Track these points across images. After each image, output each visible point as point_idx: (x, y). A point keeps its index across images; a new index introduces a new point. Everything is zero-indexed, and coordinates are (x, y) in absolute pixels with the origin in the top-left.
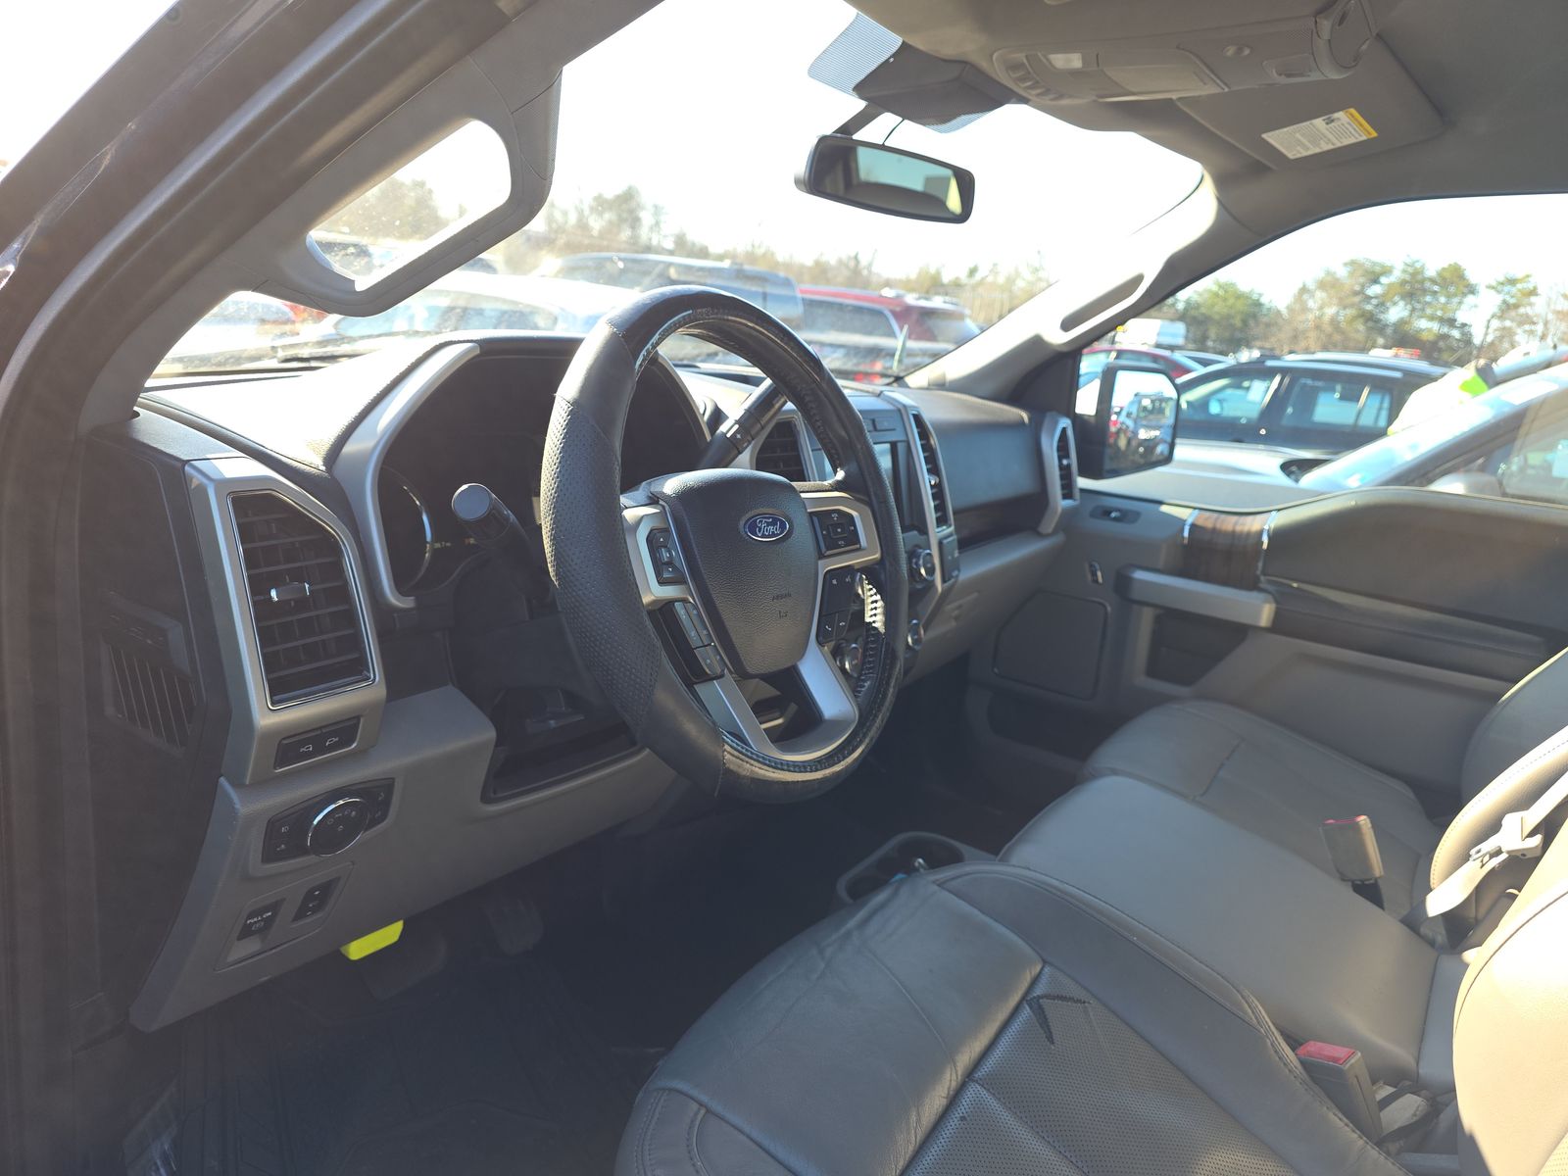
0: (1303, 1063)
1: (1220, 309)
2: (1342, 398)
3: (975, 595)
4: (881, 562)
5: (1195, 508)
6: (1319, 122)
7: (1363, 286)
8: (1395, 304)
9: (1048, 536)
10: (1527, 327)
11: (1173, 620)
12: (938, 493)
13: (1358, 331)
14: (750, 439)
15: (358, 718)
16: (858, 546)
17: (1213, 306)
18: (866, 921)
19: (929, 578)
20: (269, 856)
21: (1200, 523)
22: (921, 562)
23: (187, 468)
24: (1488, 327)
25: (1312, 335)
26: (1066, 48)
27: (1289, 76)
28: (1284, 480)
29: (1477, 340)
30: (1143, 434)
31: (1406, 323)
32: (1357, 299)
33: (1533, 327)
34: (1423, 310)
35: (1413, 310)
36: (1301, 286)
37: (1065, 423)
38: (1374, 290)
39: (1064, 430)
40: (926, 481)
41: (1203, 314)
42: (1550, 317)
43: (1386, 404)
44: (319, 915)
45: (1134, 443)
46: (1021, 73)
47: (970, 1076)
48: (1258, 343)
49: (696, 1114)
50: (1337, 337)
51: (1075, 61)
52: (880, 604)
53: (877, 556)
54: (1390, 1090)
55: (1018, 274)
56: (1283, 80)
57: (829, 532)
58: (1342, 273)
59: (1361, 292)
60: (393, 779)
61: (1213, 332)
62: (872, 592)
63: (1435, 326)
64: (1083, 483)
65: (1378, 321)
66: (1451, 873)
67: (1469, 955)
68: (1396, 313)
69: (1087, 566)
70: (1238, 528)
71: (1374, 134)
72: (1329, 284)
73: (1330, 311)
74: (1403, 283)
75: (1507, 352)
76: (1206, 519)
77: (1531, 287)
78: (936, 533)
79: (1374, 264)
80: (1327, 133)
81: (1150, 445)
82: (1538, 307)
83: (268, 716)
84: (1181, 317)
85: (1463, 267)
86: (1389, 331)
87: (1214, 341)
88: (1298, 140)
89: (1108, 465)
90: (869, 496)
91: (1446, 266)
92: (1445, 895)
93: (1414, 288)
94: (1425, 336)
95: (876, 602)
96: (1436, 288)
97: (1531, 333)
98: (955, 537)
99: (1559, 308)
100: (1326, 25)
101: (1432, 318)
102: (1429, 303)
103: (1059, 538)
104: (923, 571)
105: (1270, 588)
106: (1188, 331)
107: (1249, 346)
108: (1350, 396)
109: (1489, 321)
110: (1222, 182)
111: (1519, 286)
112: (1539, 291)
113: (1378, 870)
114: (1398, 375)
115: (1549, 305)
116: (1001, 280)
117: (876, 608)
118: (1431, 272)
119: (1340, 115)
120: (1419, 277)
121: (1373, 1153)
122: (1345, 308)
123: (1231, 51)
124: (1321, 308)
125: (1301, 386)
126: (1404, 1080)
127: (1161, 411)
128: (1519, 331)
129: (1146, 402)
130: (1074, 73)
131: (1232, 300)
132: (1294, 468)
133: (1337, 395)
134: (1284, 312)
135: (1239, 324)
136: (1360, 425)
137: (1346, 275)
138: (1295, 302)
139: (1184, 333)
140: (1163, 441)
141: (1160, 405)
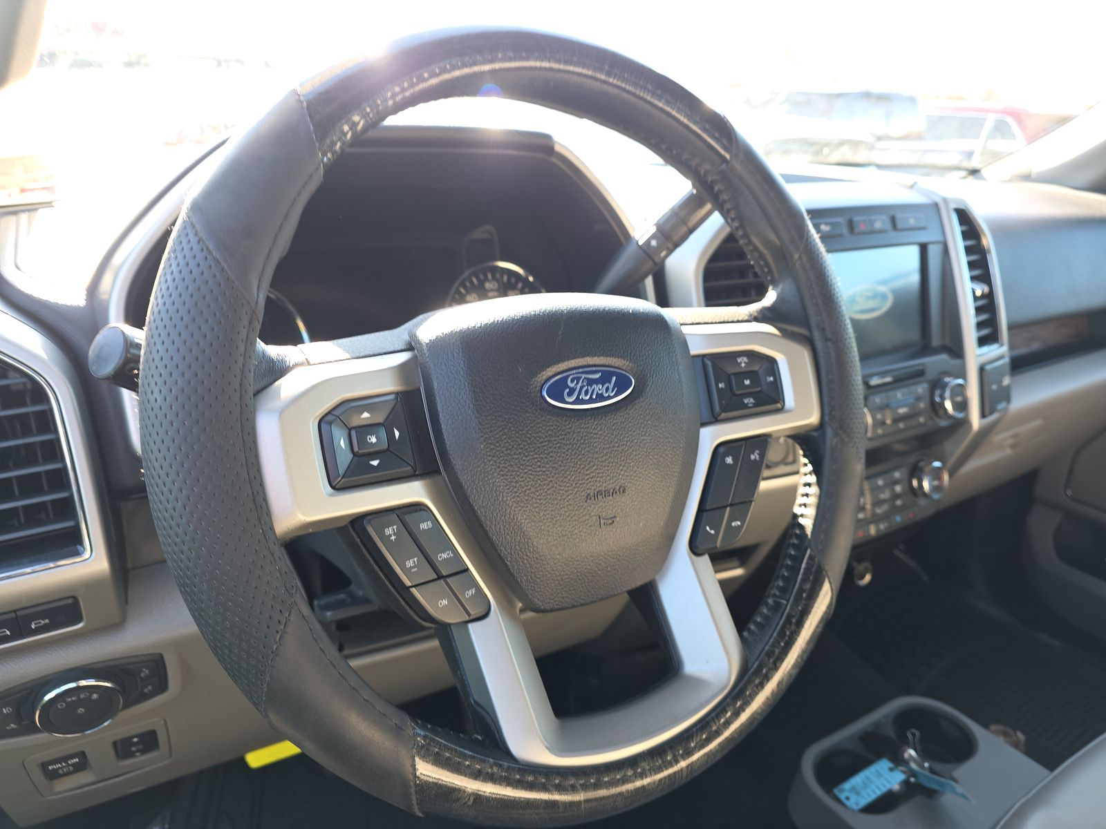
12: (986, 306)
14: (670, 246)
16: (780, 405)
19: (960, 415)
22: (947, 394)
40: (967, 290)
44: (156, 753)
53: (813, 419)
57: (729, 384)
78: (975, 355)
90: (809, 327)
98: (1007, 360)
104: (948, 405)
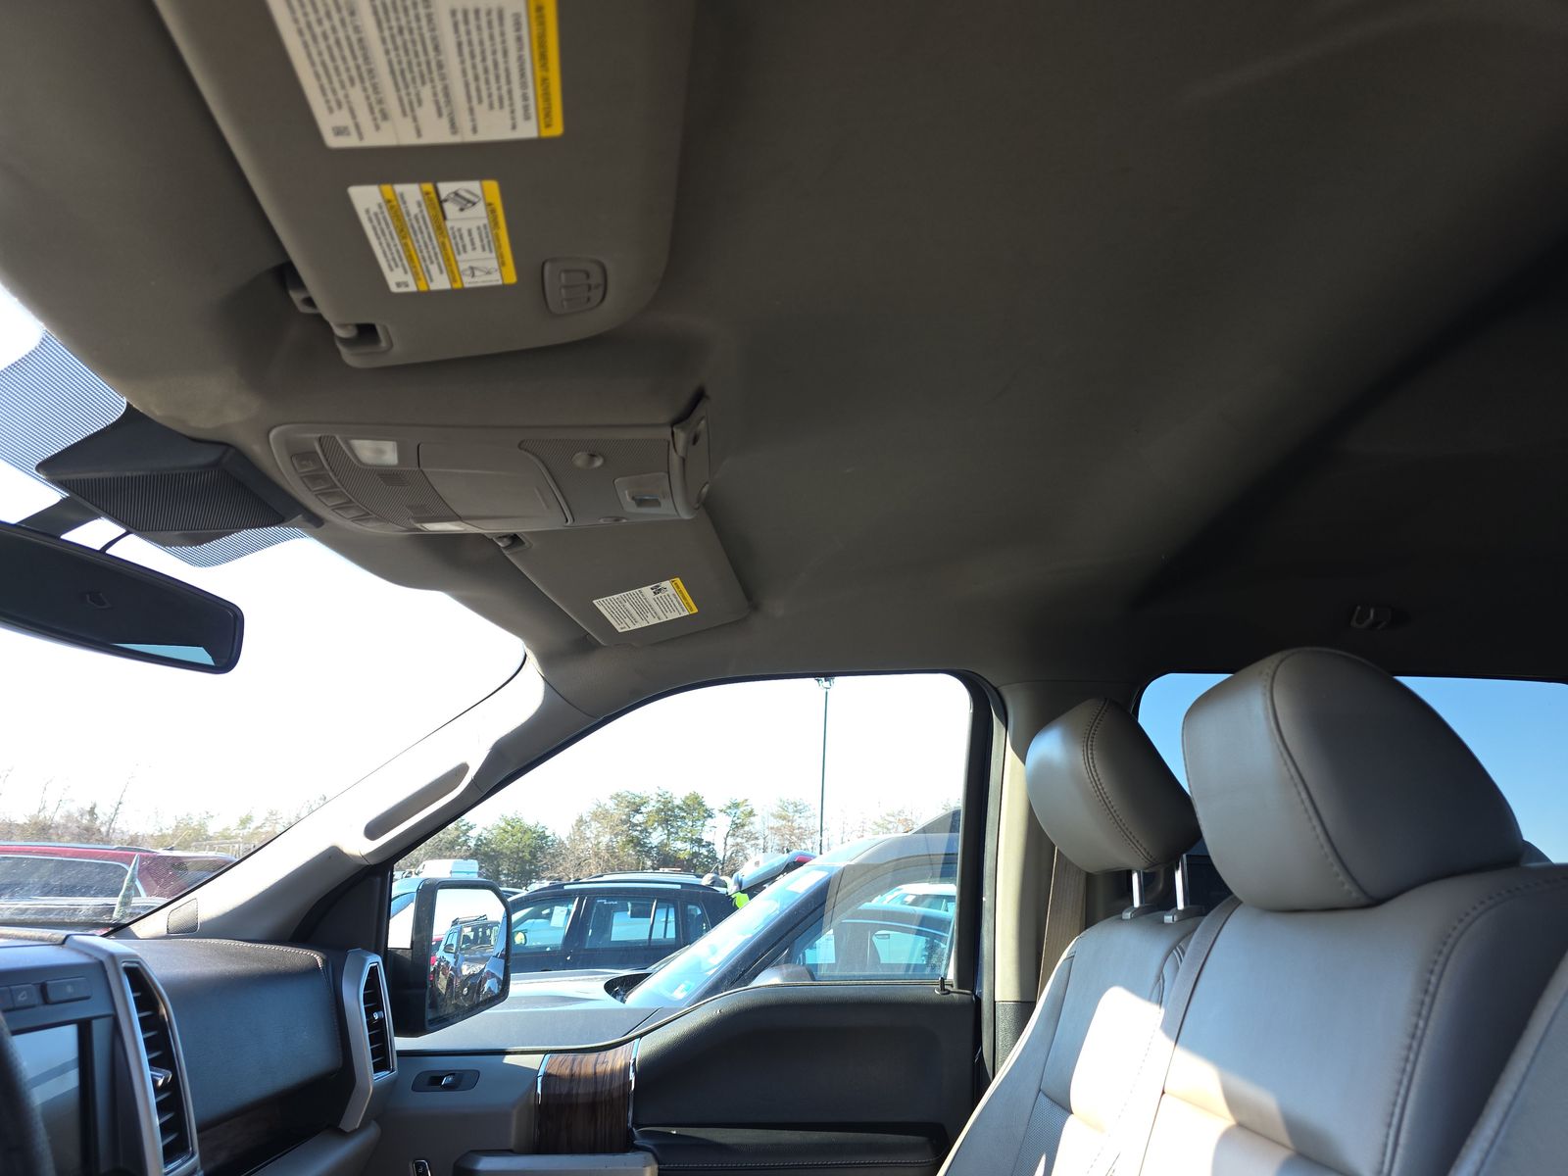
1: (509, 844)
2: (633, 916)
5: (547, 1052)
6: (647, 591)
7: (628, 816)
8: (655, 829)
9: (355, 1132)
10: (753, 842)
13: (629, 855)
17: (502, 841)
21: (553, 1071)
24: (725, 843)
25: (593, 861)
26: (377, 433)
28: (610, 1002)
29: (720, 856)
30: (466, 970)
31: (666, 845)
32: (625, 827)
33: (757, 842)
34: (677, 833)
35: (669, 835)
36: (578, 818)
37: (374, 960)
38: (638, 818)
39: (373, 971)
40: (146, 1079)
41: (493, 850)
42: (767, 833)
43: (672, 918)
45: (457, 983)
46: (311, 467)
48: (547, 874)
50: (614, 862)
51: (387, 454)
58: (611, 805)
59: (628, 821)
61: (504, 868)
63: (688, 846)
64: (401, 1043)
65: (644, 845)
68: (656, 837)
69: (412, 1167)
70: (600, 1069)
71: (695, 610)
72: (601, 815)
73: (605, 839)
74: (659, 811)
76: (562, 1064)
77: (749, 809)
79: (635, 796)
80: (654, 604)
81: (475, 982)
82: (757, 825)
84: (473, 855)
85: (700, 795)
86: (654, 853)
87: (506, 875)
88: (630, 610)
89: (429, 1015)
91: (688, 795)
93: (668, 815)
94: (683, 855)
96: (684, 814)
97: (756, 846)
99: (771, 825)
100: (681, 437)
101: (684, 840)
102: (680, 827)
103: (373, 1131)
105: (647, 1143)
106: (481, 868)
107: (539, 878)
108: (641, 912)
109: (726, 839)
110: (547, 661)
111: (742, 809)
112: (755, 813)
114: (679, 887)
115: (764, 824)
118: (678, 802)
119: (666, 584)
120: (670, 805)
122: (616, 835)
123: (580, 460)
124: (597, 836)
125: (594, 909)
127: (486, 940)
128: (748, 846)
129: (467, 931)
130: (387, 475)
131: (519, 835)
132: (618, 988)
133: (629, 913)
134: (566, 842)
135: (528, 857)
136: (653, 937)
137: (614, 806)
138: (574, 833)
139: (477, 870)
140: (493, 975)
141: (484, 933)
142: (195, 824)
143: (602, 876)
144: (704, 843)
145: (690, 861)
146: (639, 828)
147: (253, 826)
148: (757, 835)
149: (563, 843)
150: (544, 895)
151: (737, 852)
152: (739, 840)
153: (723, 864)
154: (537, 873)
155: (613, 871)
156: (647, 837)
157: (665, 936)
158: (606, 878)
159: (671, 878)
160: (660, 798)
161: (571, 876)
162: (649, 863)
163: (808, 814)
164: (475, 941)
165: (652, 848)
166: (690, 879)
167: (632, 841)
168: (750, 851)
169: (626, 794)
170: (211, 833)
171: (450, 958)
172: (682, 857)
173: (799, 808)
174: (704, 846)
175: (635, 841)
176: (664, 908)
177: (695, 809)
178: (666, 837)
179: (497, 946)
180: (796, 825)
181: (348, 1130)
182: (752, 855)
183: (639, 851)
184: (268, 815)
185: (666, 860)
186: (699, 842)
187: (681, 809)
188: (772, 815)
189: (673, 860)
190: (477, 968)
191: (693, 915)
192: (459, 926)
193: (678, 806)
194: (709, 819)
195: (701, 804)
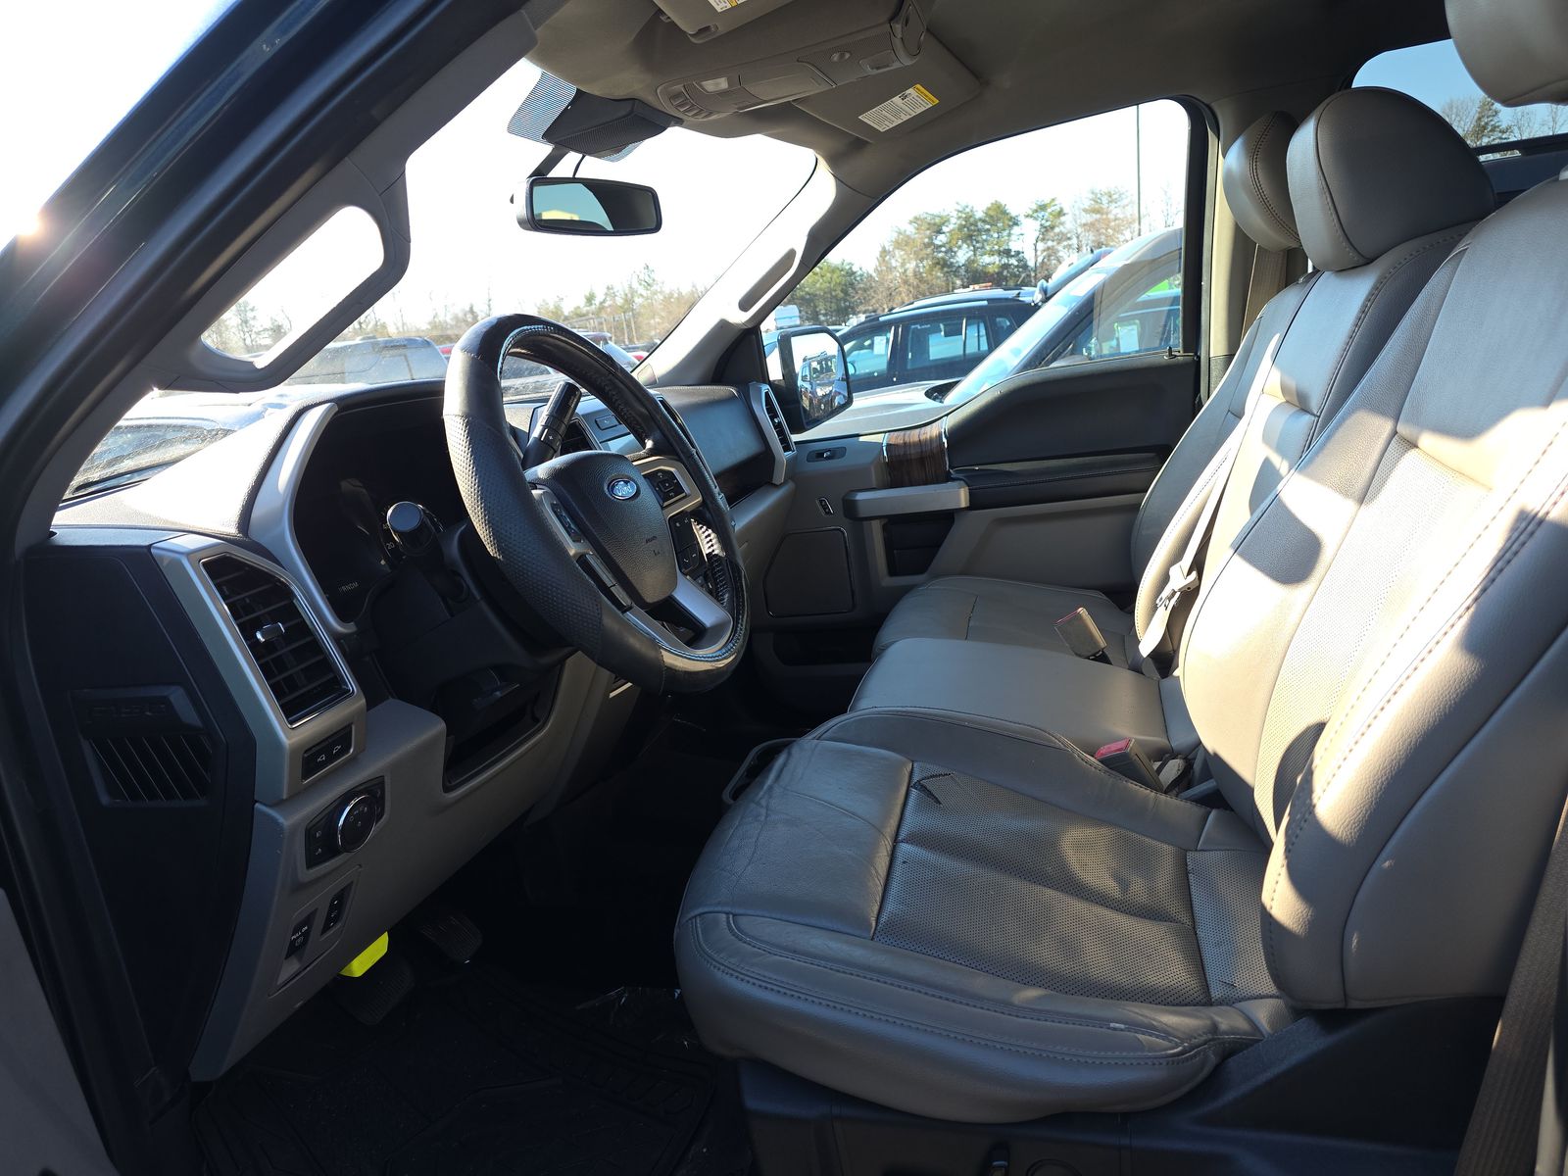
0: (1101, 761)
1: (821, 285)
2: (946, 335)
3: (746, 544)
4: (704, 503)
5: (885, 432)
6: (897, 99)
7: (930, 238)
8: (960, 247)
9: (781, 485)
10: (1065, 243)
11: (896, 523)
13: (938, 278)
14: (560, 438)
15: (349, 726)
16: (684, 494)
18: (778, 777)
20: (312, 861)
21: (892, 442)
23: (152, 550)
24: (1036, 250)
25: (903, 289)
26: (715, 76)
27: (878, 68)
28: (935, 404)
29: (1031, 264)
30: (820, 392)
31: (974, 261)
32: (929, 250)
33: (1070, 242)
34: (983, 247)
35: (975, 251)
36: (880, 249)
37: (765, 388)
38: (941, 239)
39: (767, 394)
42: (1080, 230)
43: (983, 332)
44: (339, 925)
45: (815, 402)
46: (680, 101)
47: (896, 841)
48: (862, 308)
49: (728, 922)
50: (924, 287)
51: (722, 84)
52: (713, 536)
53: (700, 499)
54: (1159, 763)
55: (633, 291)
56: (876, 72)
58: (911, 230)
59: (931, 243)
60: (383, 776)
62: (703, 530)
63: (996, 259)
64: (795, 438)
65: (951, 265)
66: (1148, 625)
67: (1176, 673)
68: (963, 255)
69: (818, 503)
70: (922, 437)
71: (937, 101)
72: (903, 242)
73: (911, 266)
74: (961, 228)
75: (1056, 268)
76: (897, 437)
77: (1057, 208)
79: (934, 216)
80: (904, 107)
81: (829, 399)
82: (1068, 224)
83: (290, 734)
85: (1002, 203)
86: (962, 271)
87: (825, 315)
88: (887, 116)
89: (806, 419)
90: (676, 453)
91: (989, 205)
92: (1149, 640)
93: (971, 231)
94: (991, 269)
95: (709, 535)
96: (988, 227)
97: (1069, 246)
99: (1084, 221)
100: (897, 26)
101: (992, 253)
102: (985, 241)
103: (790, 486)
105: (960, 476)
106: (800, 311)
107: (855, 313)
108: (953, 331)
109: (1036, 245)
110: (834, 161)
111: (1049, 210)
112: (1065, 211)
113: (1102, 643)
114: (985, 303)
115: (1076, 222)
116: (620, 301)
117: (711, 540)
118: (979, 214)
119: (910, 91)
120: (972, 220)
121: (1163, 797)
122: (922, 260)
123: (836, 57)
124: (903, 265)
125: (910, 334)
126: (1163, 755)
127: (829, 369)
128: (1060, 248)
129: (815, 365)
130: (723, 93)
131: (829, 275)
132: (937, 393)
133: (943, 333)
134: (874, 275)
135: (841, 295)
136: (967, 352)
137: (914, 231)
138: (880, 264)
139: (797, 313)
140: (840, 393)
141: (827, 364)
142: (552, 307)
143: (912, 303)
144: (1013, 253)
145: (999, 274)
146: (943, 249)
147: (597, 302)
148: (1069, 235)
149: (871, 276)
150: (864, 329)
151: (1049, 256)
152: (1050, 243)
153: (1035, 271)
154: (853, 308)
155: (925, 296)
156: (952, 257)
157: (979, 349)
158: (917, 304)
159: (979, 294)
160: (960, 214)
161: (885, 306)
162: (959, 282)
163: (1125, 202)
164: (821, 372)
165: (959, 267)
166: (998, 293)
167: (938, 263)
168: (1062, 253)
169: (925, 216)
170: (566, 314)
171: (807, 385)
172: (991, 271)
173: (1114, 197)
174: (1013, 256)
175: (941, 263)
176: (974, 324)
177: (999, 220)
178: (972, 253)
179: (837, 373)
180: (1111, 216)
181: (778, 483)
182: (1065, 257)
183: (947, 272)
184: (606, 290)
185: (976, 276)
186: (1007, 253)
187: (984, 221)
188: (1085, 211)
189: (982, 275)
190: (827, 390)
191: (1003, 327)
192: (808, 362)
193: (980, 220)
194: (1015, 228)
195: (1005, 213)
